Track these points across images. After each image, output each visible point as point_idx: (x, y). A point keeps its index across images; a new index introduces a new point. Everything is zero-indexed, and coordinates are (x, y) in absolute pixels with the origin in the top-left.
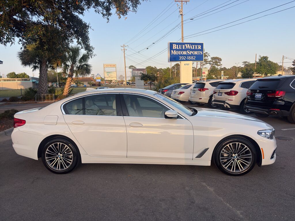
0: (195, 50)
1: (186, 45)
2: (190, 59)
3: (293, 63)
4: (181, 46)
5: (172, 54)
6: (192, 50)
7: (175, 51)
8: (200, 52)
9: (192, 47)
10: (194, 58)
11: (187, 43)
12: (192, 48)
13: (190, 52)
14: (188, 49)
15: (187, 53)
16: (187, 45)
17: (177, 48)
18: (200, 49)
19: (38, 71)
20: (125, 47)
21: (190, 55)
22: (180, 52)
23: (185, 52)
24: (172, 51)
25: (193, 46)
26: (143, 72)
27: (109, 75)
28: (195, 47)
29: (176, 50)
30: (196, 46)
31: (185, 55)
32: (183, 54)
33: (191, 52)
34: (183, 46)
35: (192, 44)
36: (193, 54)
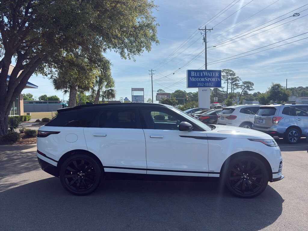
0: (213, 77)
1: (204, 72)
2: (207, 85)
5: (191, 80)
6: (210, 77)
7: (193, 78)
8: (217, 79)
9: (210, 74)
10: (211, 84)
12: (210, 76)
13: (208, 79)
14: (206, 76)
16: (205, 73)
17: (196, 75)
18: (218, 76)
20: (153, 71)
21: (207, 82)
22: (198, 79)
23: (203, 78)
24: (191, 78)
25: (211, 73)
27: (137, 99)
28: (212, 74)
29: (194, 77)
31: (203, 82)
32: (201, 81)
34: (201, 73)
35: (210, 71)
36: (211, 80)
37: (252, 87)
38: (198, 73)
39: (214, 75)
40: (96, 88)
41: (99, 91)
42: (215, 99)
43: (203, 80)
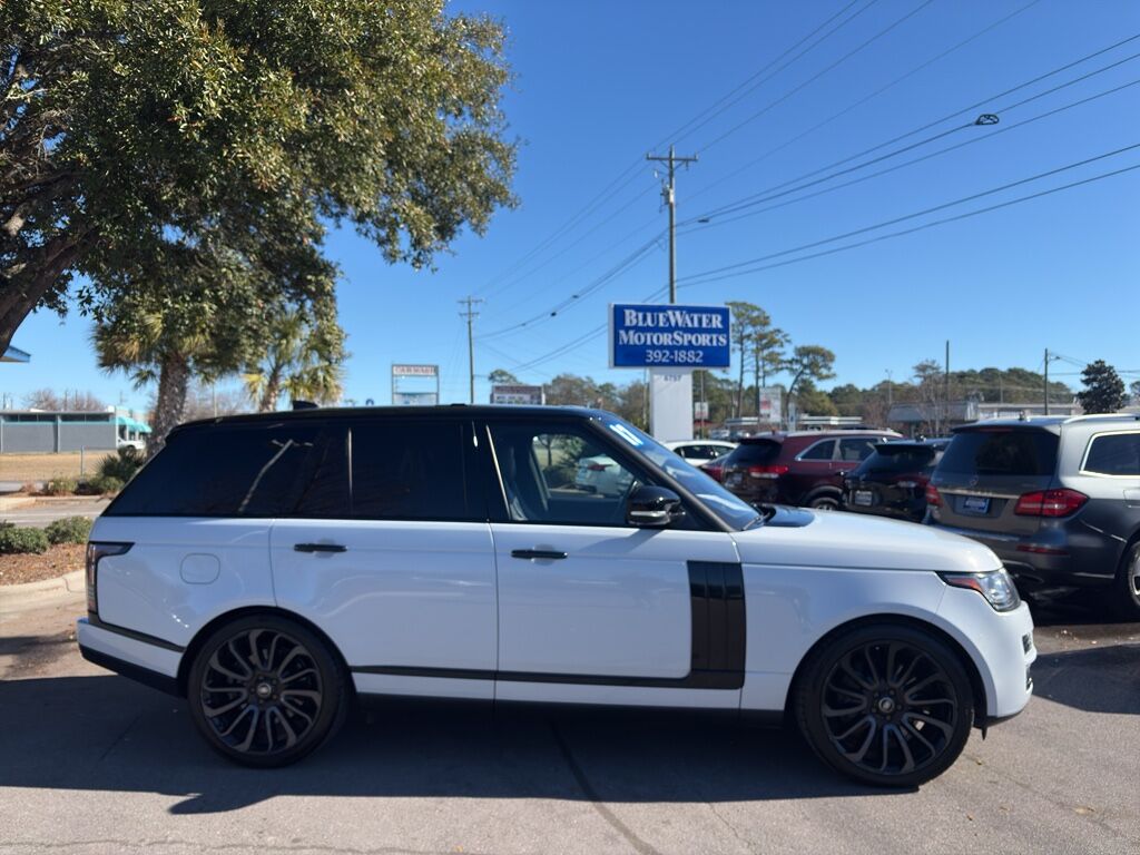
0: (700, 330)
1: (670, 313)
2: (682, 359)
3: (1084, 377)
4: (653, 316)
5: (623, 342)
6: (692, 331)
7: (631, 333)
8: (718, 339)
9: (692, 320)
10: (697, 355)
11: (674, 309)
12: (690, 325)
13: (683, 337)
14: (677, 328)
15: (673, 339)
16: (674, 314)
18: (720, 326)
19: (153, 386)
20: (473, 304)
21: (681, 348)
22: (649, 335)
23: (665, 335)
24: (622, 332)
25: (696, 317)
26: (532, 397)
28: (700, 321)
29: (637, 329)
30: (704, 317)
31: (668, 347)
32: (661, 342)
33: (685, 336)
34: (661, 315)
35: (691, 310)
36: (694, 342)
37: (830, 369)
38: (649, 316)
39: (704, 325)
40: (267, 364)
41: (274, 377)
42: (698, 409)
43: (665, 339)
